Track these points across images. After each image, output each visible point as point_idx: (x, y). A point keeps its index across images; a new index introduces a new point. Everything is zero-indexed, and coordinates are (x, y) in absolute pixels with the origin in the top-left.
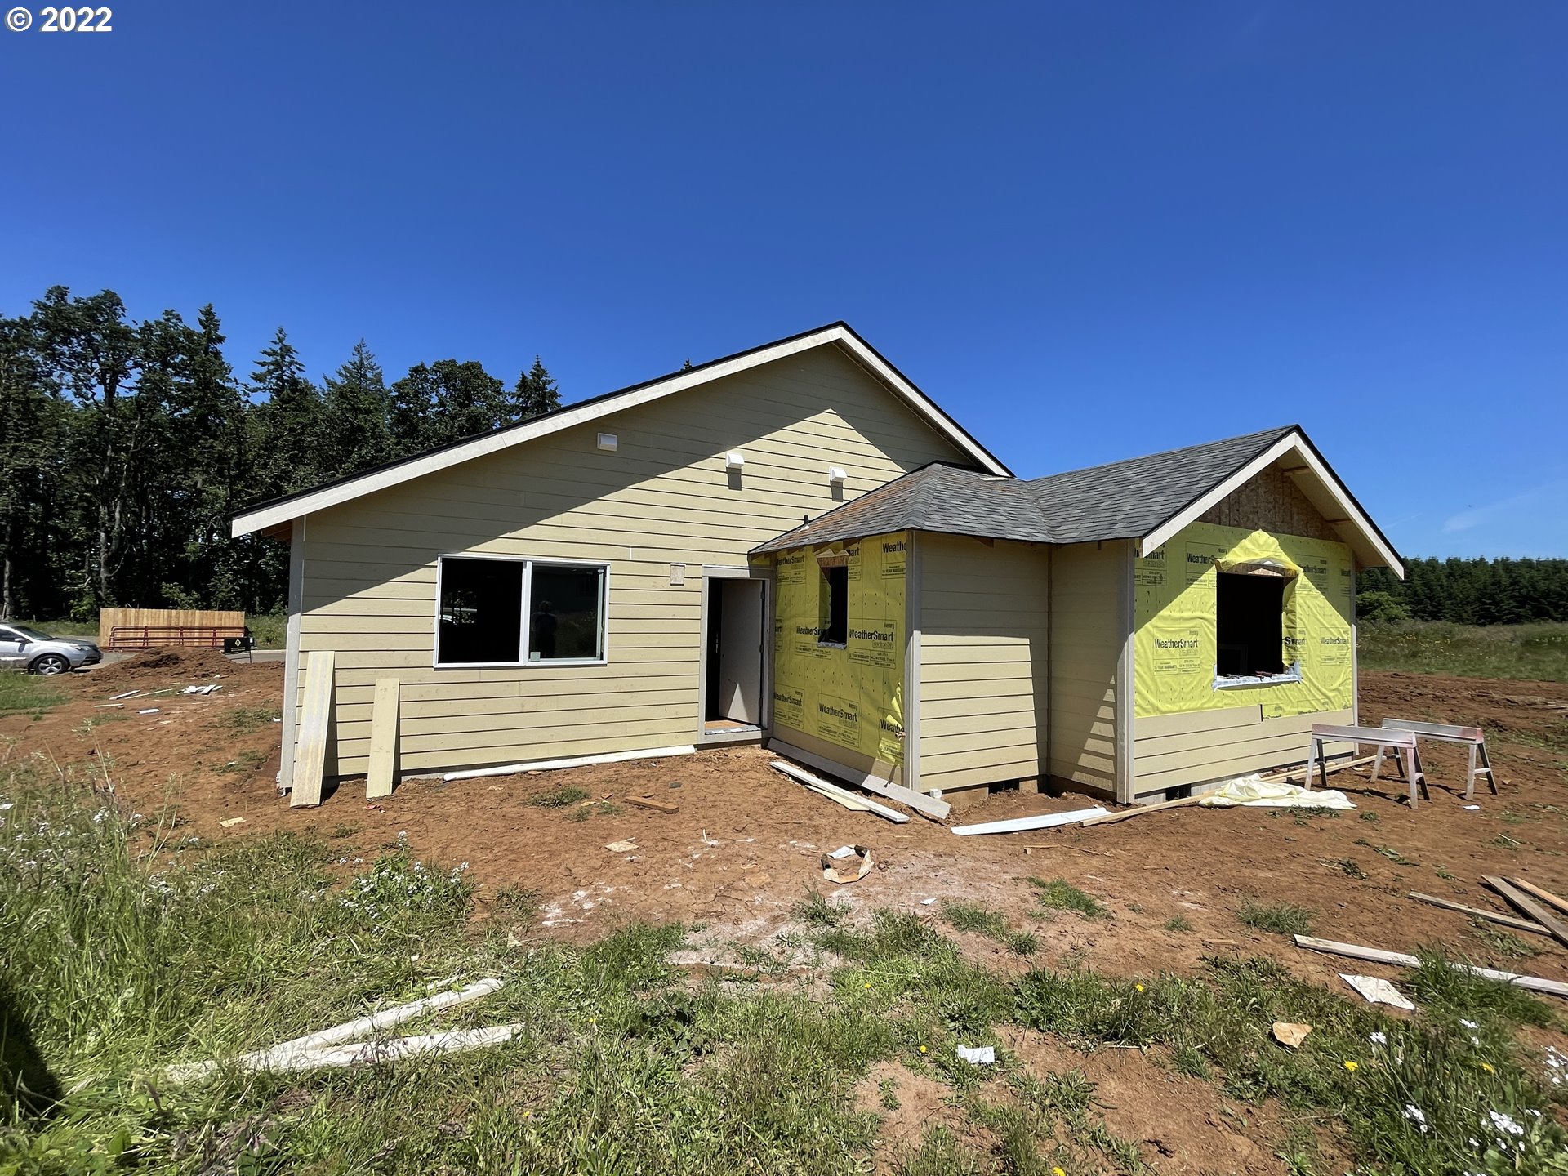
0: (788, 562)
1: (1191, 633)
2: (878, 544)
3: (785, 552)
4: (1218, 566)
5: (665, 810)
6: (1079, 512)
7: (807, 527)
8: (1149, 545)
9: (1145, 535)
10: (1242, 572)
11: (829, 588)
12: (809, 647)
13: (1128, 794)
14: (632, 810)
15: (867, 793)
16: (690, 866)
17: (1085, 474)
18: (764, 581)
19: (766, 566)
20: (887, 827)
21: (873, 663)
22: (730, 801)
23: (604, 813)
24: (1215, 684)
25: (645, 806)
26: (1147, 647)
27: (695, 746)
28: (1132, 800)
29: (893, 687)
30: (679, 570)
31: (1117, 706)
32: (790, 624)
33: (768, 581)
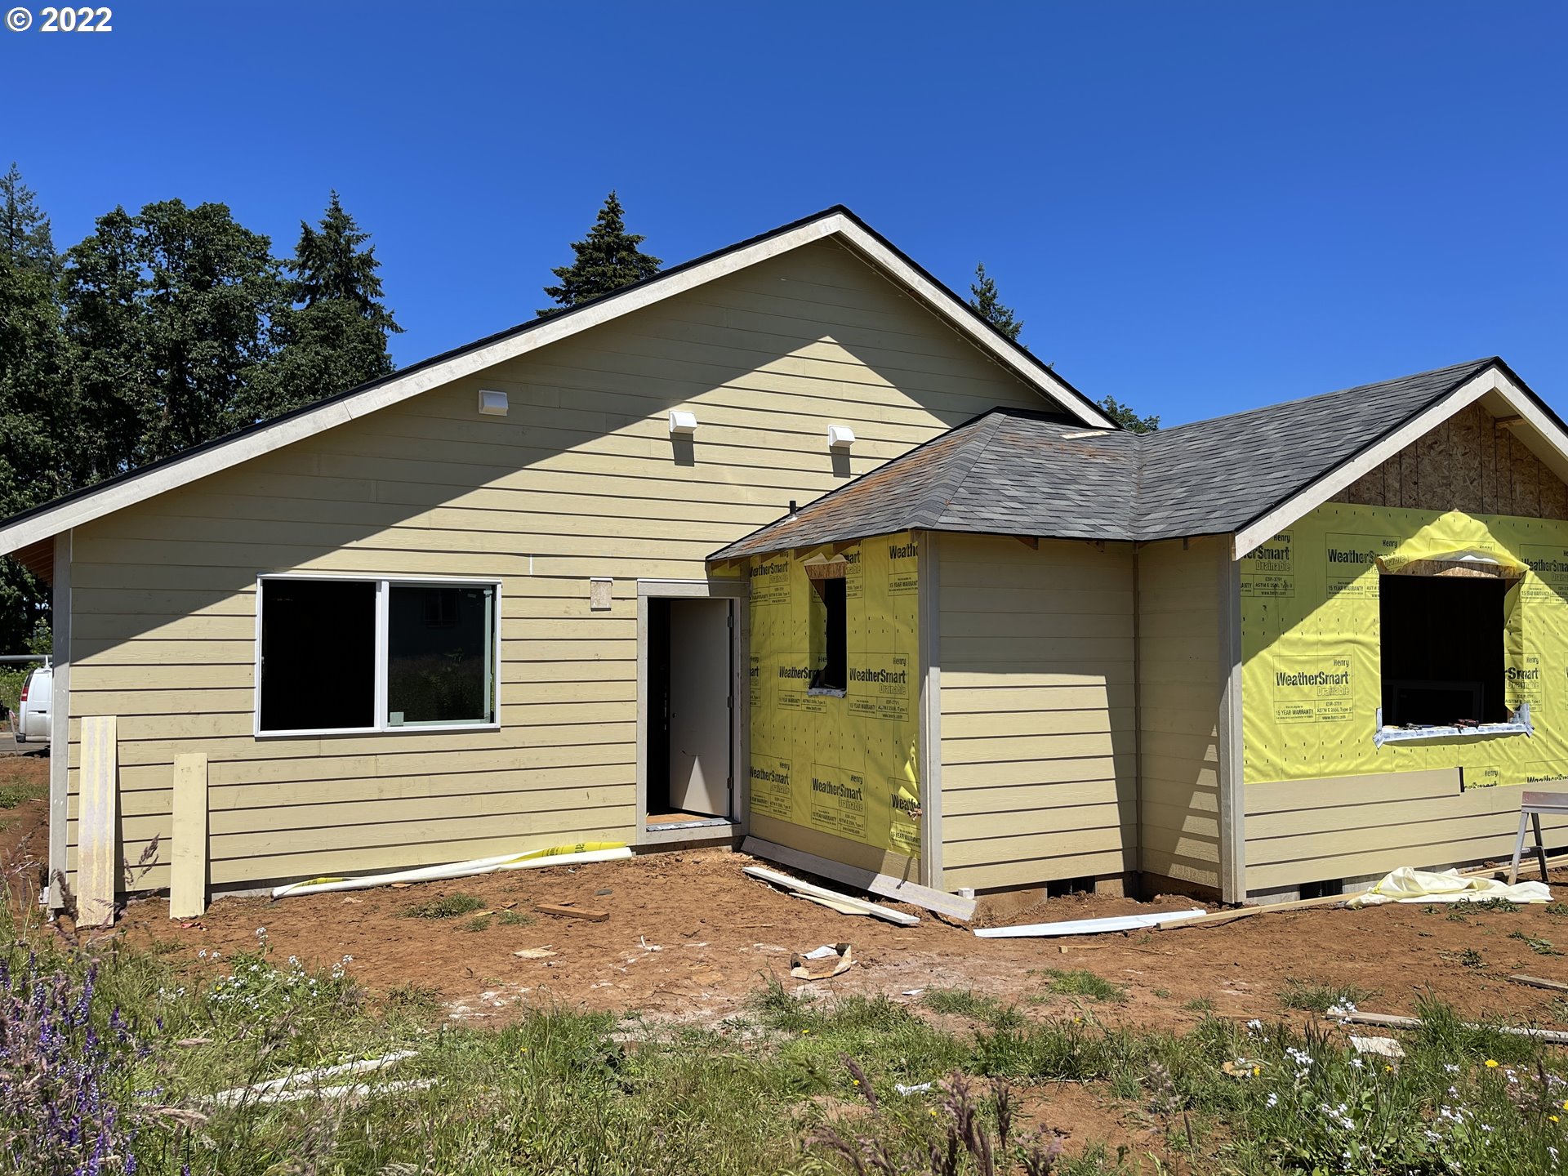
0: (765, 571)
1: (1336, 663)
2: (884, 547)
3: (758, 559)
4: (1381, 565)
5: (589, 918)
6: (1180, 493)
7: (794, 519)
8: (1245, 544)
9: (1239, 529)
10: (1423, 572)
11: (824, 610)
12: (797, 696)
13: (1236, 890)
14: (543, 919)
15: (875, 898)
16: (624, 970)
17: (1216, 425)
18: (731, 601)
19: (734, 579)
20: (888, 930)
21: (880, 715)
22: (680, 908)
23: (508, 923)
24: (1379, 736)
25: (563, 915)
26: (1264, 685)
27: (633, 848)
28: (1242, 898)
29: (906, 747)
30: (604, 589)
31: (1219, 767)
32: (771, 664)
33: (737, 600)
